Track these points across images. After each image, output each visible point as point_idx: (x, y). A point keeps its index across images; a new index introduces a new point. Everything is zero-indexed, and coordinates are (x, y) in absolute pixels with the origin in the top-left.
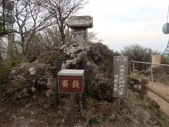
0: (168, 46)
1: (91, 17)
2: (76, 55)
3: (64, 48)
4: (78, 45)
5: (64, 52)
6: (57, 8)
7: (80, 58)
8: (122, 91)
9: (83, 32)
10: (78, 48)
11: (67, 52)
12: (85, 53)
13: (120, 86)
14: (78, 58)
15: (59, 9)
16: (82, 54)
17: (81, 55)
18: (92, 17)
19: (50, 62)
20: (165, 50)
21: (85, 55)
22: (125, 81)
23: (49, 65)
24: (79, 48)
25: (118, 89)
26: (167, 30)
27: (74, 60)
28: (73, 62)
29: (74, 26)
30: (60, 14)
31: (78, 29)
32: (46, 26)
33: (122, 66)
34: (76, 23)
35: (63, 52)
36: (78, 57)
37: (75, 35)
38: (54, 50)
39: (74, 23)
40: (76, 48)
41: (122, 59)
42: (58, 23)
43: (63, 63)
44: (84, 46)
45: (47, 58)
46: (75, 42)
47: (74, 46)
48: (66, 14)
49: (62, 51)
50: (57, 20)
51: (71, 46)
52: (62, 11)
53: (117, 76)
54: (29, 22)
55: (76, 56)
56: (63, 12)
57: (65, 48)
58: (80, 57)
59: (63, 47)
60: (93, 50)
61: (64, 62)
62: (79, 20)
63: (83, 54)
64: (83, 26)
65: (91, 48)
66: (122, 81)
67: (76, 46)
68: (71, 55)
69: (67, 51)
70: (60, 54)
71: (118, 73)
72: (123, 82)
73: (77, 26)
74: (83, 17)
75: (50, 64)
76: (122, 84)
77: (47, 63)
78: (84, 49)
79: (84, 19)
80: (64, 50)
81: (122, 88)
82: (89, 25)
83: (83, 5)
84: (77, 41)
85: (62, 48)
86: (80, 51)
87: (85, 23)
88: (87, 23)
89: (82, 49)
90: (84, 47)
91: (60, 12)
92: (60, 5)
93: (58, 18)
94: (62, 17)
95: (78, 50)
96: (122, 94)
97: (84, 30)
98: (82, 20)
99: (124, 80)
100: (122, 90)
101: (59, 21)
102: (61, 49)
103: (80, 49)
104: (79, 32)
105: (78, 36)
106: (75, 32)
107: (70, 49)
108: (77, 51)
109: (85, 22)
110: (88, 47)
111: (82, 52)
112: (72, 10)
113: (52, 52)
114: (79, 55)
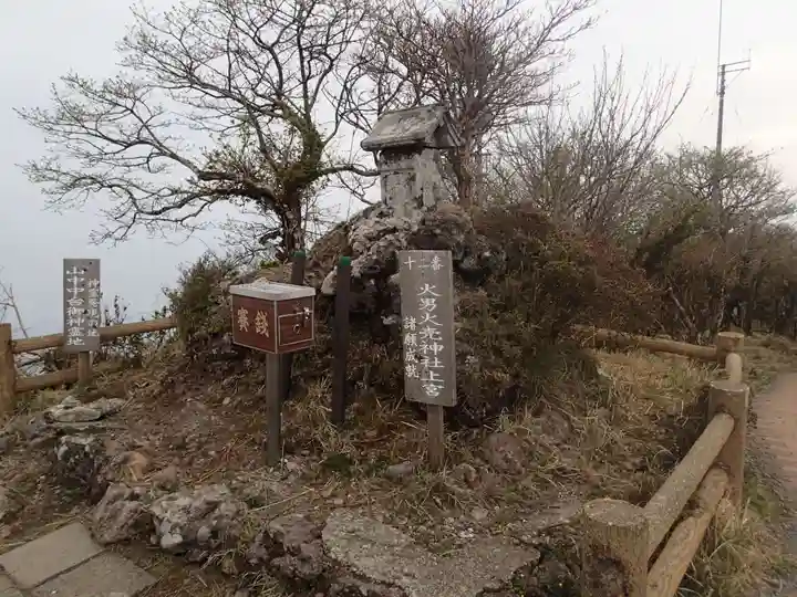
8: (435, 383)
9: (404, 164)
10: (387, 221)
13: (426, 362)
22: (442, 347)
24: (390, 223)
25: (420, 371)
33: (427, 285)
41: (426, 263)
53: (413, 321)
60: (438, 231)
62: (400, 121)
65: (423, 222)
66: (430, 342)
71: (418, 314)
72: (436, 348)
76: (431, 354)
81: (435, 371)
96: (437, 394)
98: (406, 123)
99: (439, 343)
100: (435, 377)
109: (409, 129)
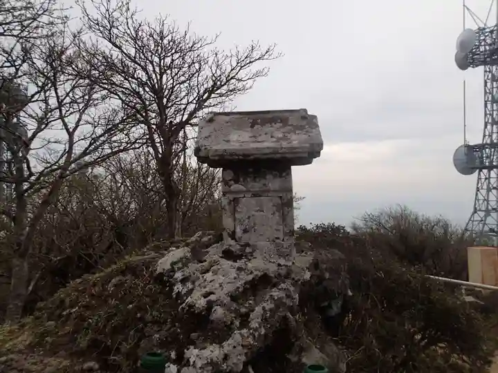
0: (475, 208)
1: (309, 113)
2: (243, 310)
3: (176, 267)
4: (248, 250)
5: (178, 288)
6: (153, 89)
7: (263, 332)
9: (274, 183)
10: (250, 265)
11: (192, 290)
12: (288, 296)
14: (256, 330)
15: (158, 92)
16: (273, 306)
17: (267, 308)
18: (315, 117)
19: (94, 344)
20: (470, 220)
21: (291, 309)
23: (86, 366)
24: (257, 265)
26: (467, 163)
27: (230, 341)
28: (226, 357)
29: (231, 155)
30: (162, 110)
31: (251, 170)
32: (112, 152)
34: (239, 141)
35: (172, 290)
36: (254, 324)
37: (235, 199)
38: (123, 273)
39: (228, 141)
40: (240, 269)
42: (153, 141)
43: (169, 360)
44: (280, 256)
45: (82, 318)
46: (233, 235)
47: (228, 254)
48: (185, 109)
49: (164, 281)
50: (151, 134)
51: (214, 253)
52: (167, 102)
54: (52, 140)
55: (245, 320)
56: (172, 105)
57: (179, 269)
58: (265, 320)
59: (173, 264)
60: (327, 276)
61: (173, 355)
62: (252, 127)
63: (279, 303)
64: (278, 156)
65: (316, 263)
67: (240, 257)
68: (218, 312)
69: (190, 285)
70: (155, 301)
73: (249, 156)
74: (270, 116)
75: (98, 362)
77: (82, 354)
78: (283, 271)
79: (279, 125)
80: (178, 275)
82: (309, 153)
83: (246, 82)
84: (245, 231)
85: (168, 267)
86: (262, 283)
87: (285, 144)
88: (297, 140)
89: (272, 269)
90: (282, 262)
91: (160, 104)
92: (161, 78)
93: (154, 127)
94: (168, 122)
95: (250, 277)
97: (281, 177)
98: (267, 128)
101: (156, 136)
102: (159, 270)
103: (260, 274)
104: (257, 186)
105: (247, 204)
106: (235, 187)
107: (209, 276)
108: (245, 283)
109: (285, 138)
110: (301, 263)
111: (276, 293)
112: (208, 98)
113: (110, 288)
114: (258, 309)
